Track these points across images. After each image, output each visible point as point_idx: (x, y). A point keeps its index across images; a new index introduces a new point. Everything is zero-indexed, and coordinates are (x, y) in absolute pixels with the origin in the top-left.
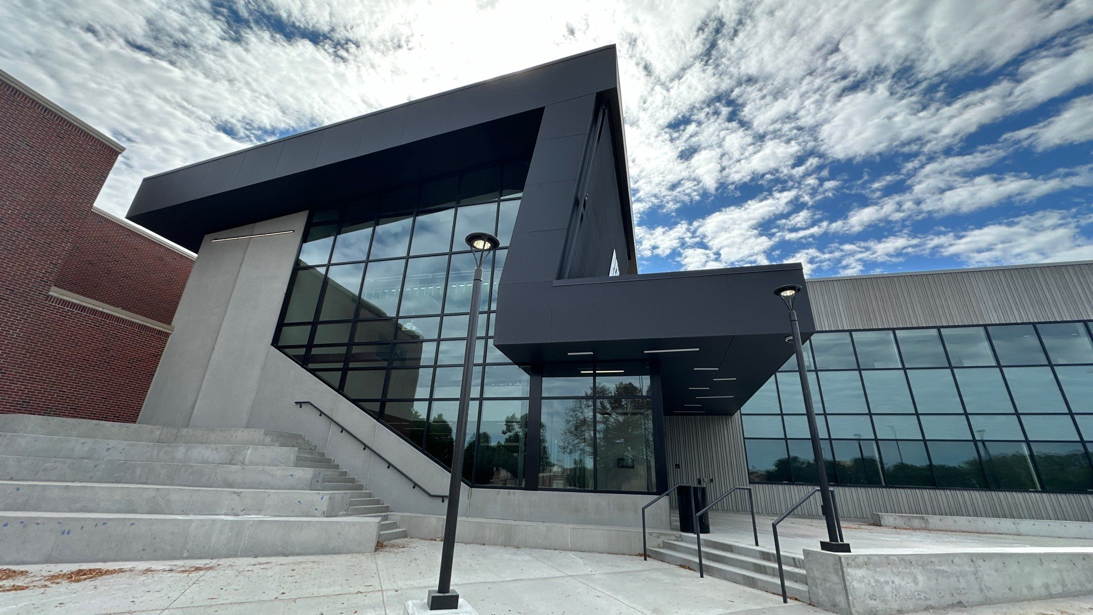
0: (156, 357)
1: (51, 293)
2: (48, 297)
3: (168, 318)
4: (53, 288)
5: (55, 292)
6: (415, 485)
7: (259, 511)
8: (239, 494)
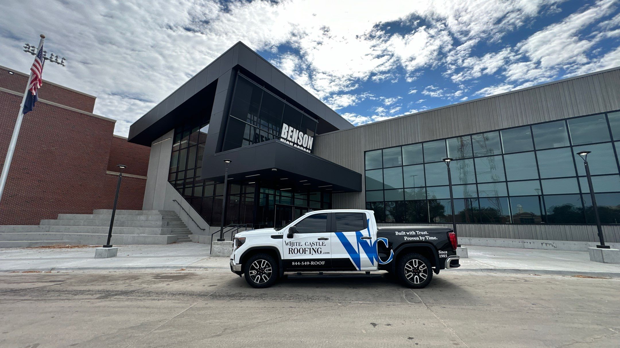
0: (143, 188)
1: (107, 173)
2: (106, 174)
3: (145, 174)
4: (107, 171)
5: (108, 172)
6: (198, 226)
7: (144, 234)
8: (139, 229)
